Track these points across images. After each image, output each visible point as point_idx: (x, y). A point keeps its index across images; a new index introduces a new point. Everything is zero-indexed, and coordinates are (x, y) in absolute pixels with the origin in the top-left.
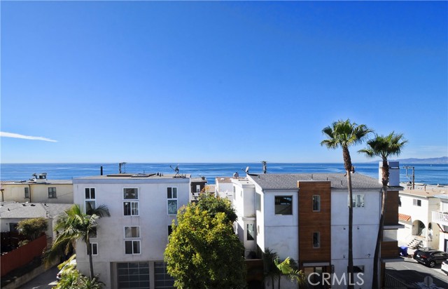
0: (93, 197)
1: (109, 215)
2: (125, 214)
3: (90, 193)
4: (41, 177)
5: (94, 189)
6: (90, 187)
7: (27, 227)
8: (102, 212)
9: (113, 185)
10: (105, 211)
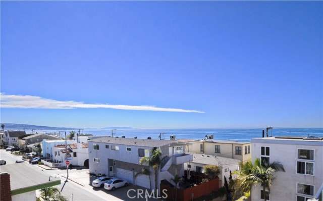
0: (268, 154)
1: (284, 170)
2: (299, 172)
3: (265, 151)
4: (210, 138)
5: (269, 148)
6: (265, 146)
7: (208, 170)
8: (277, 167)
9: (288, 145)
10: (280, 166)
